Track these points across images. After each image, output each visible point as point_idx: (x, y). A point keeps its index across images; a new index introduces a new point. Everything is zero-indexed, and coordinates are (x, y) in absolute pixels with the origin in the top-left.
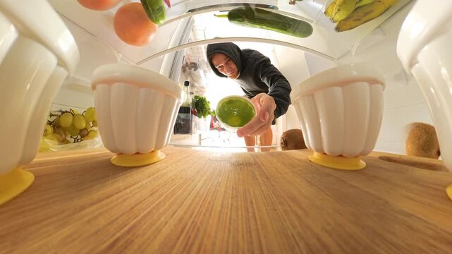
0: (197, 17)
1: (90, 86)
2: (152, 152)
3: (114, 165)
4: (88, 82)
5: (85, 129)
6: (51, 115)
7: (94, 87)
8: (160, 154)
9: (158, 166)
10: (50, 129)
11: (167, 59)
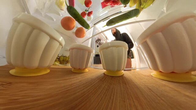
0: (97, 26)
1: (69, 49)
2: (84, 69)
3: (72, 71)
4: (68, 48)
5: (68, 61)
6: (58, 56)
7: (69, 50)
8: (87, 70)
9: (85, 74)
10: (57, 60)
11: (90, 40)
